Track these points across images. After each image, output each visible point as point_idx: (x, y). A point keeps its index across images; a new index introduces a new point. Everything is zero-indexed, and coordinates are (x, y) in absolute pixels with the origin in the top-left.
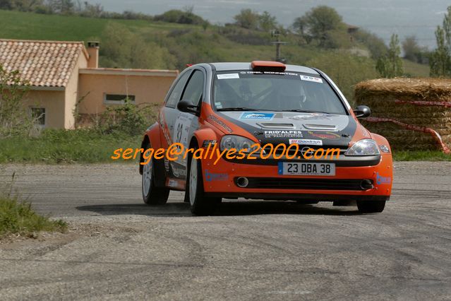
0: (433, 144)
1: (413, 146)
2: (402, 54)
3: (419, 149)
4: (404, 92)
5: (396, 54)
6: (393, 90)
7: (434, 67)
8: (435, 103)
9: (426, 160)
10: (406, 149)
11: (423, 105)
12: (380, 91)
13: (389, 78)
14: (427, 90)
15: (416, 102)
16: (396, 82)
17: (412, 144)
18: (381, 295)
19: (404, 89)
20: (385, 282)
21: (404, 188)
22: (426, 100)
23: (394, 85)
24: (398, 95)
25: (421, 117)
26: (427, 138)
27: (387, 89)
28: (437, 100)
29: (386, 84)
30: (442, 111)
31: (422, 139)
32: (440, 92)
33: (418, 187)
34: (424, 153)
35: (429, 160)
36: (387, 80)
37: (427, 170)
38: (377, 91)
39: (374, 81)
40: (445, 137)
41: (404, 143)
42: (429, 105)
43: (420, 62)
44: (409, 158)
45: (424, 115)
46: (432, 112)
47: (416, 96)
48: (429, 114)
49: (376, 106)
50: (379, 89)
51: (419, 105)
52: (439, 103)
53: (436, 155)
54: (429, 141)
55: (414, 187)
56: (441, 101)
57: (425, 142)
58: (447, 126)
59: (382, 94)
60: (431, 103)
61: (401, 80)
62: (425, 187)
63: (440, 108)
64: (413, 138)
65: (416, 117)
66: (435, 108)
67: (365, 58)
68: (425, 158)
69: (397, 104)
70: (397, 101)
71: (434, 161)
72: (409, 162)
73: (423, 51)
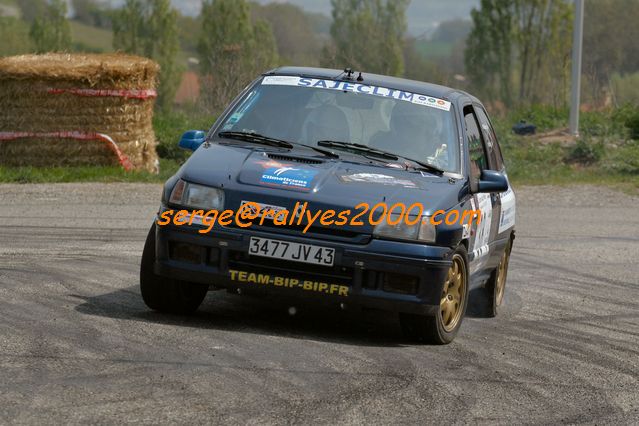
0: (106, 156)
1: (76, 159)
2: (70, 13)
3: (85, 164)
4: (61, 76)
5: (61, 14)
6: (44, 72)
7: (119, 33)
8: (109, 92)
9: (95, 181)
10: (65, 163)
11: (92, 96)
12: (24, 75)
13: (39, 53)
14: (97, 73)
15: (80, 91)
16: (49, 61)
17: (73, 156)
18: (7, 395)
19: (60, 71)
20: (15, 374)
21: (59, 225)
22: (95, 88)
23: (44, 65)
24: (52, 81)
25: (89, 114)
26: (97, 147)
27: (35, 71)
28: (113, 89)
29: (33, 63)
30: (121, 103)
31: (89, 148)
32: (117, 76)
33: (80, 223)
34: (92, 170)
35: (100, 181)
36: (35, 58)
37: (97, 195)
38: (19, 75)
39: (14, 59)
40: (124, 146)
41: (62, 155)
42: (100, 96)
43: (98, 24)
44: (68, 177)
45: (92, 111)
46: (104, 107)
47: (80, 82)
48: (100, 109)
49: (17, 98)
50: (22, 71)
51: (84, 96)
52: (115, 93)
53: (110, 174)
54: (99, 151)
55: (73, 224)
56: (118, 89)
57: (94, 153)
58: (127, 127)
59: (27, 79)
60: (102, 92)
61: (57, 57)
62: (90, 224)
63: (117, 100)
64: (76, 146)
65: (80, 114)
66: (109, 101)
67: (11, 20)
68: (94, 178)
69: (52, 95)
70: (50, 89)
71: (107, 182)
72: (69, 185)
73: (102, 9)
